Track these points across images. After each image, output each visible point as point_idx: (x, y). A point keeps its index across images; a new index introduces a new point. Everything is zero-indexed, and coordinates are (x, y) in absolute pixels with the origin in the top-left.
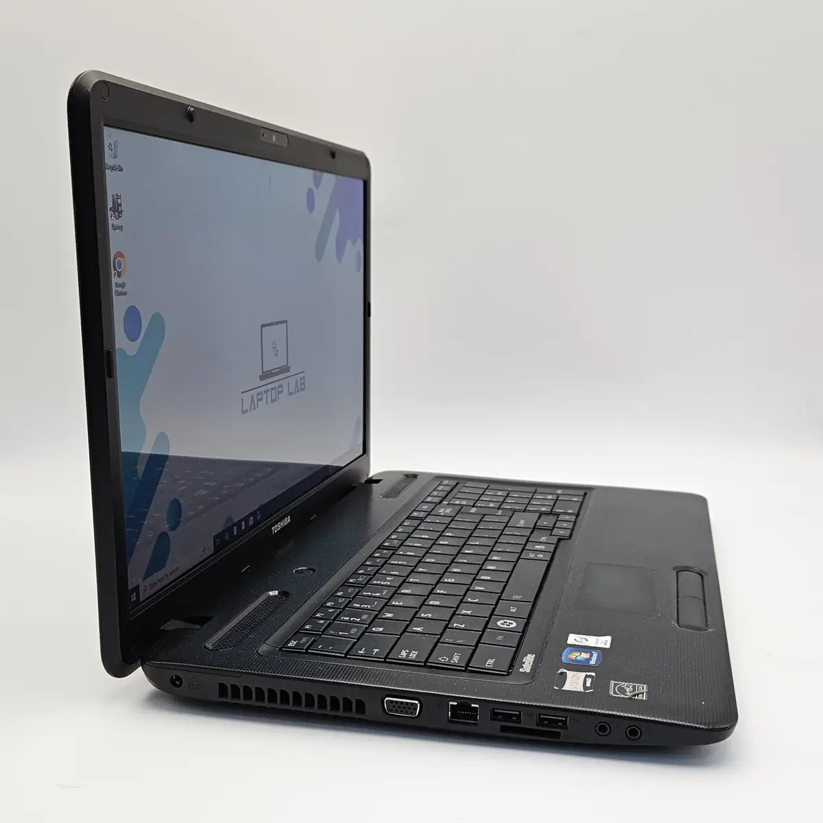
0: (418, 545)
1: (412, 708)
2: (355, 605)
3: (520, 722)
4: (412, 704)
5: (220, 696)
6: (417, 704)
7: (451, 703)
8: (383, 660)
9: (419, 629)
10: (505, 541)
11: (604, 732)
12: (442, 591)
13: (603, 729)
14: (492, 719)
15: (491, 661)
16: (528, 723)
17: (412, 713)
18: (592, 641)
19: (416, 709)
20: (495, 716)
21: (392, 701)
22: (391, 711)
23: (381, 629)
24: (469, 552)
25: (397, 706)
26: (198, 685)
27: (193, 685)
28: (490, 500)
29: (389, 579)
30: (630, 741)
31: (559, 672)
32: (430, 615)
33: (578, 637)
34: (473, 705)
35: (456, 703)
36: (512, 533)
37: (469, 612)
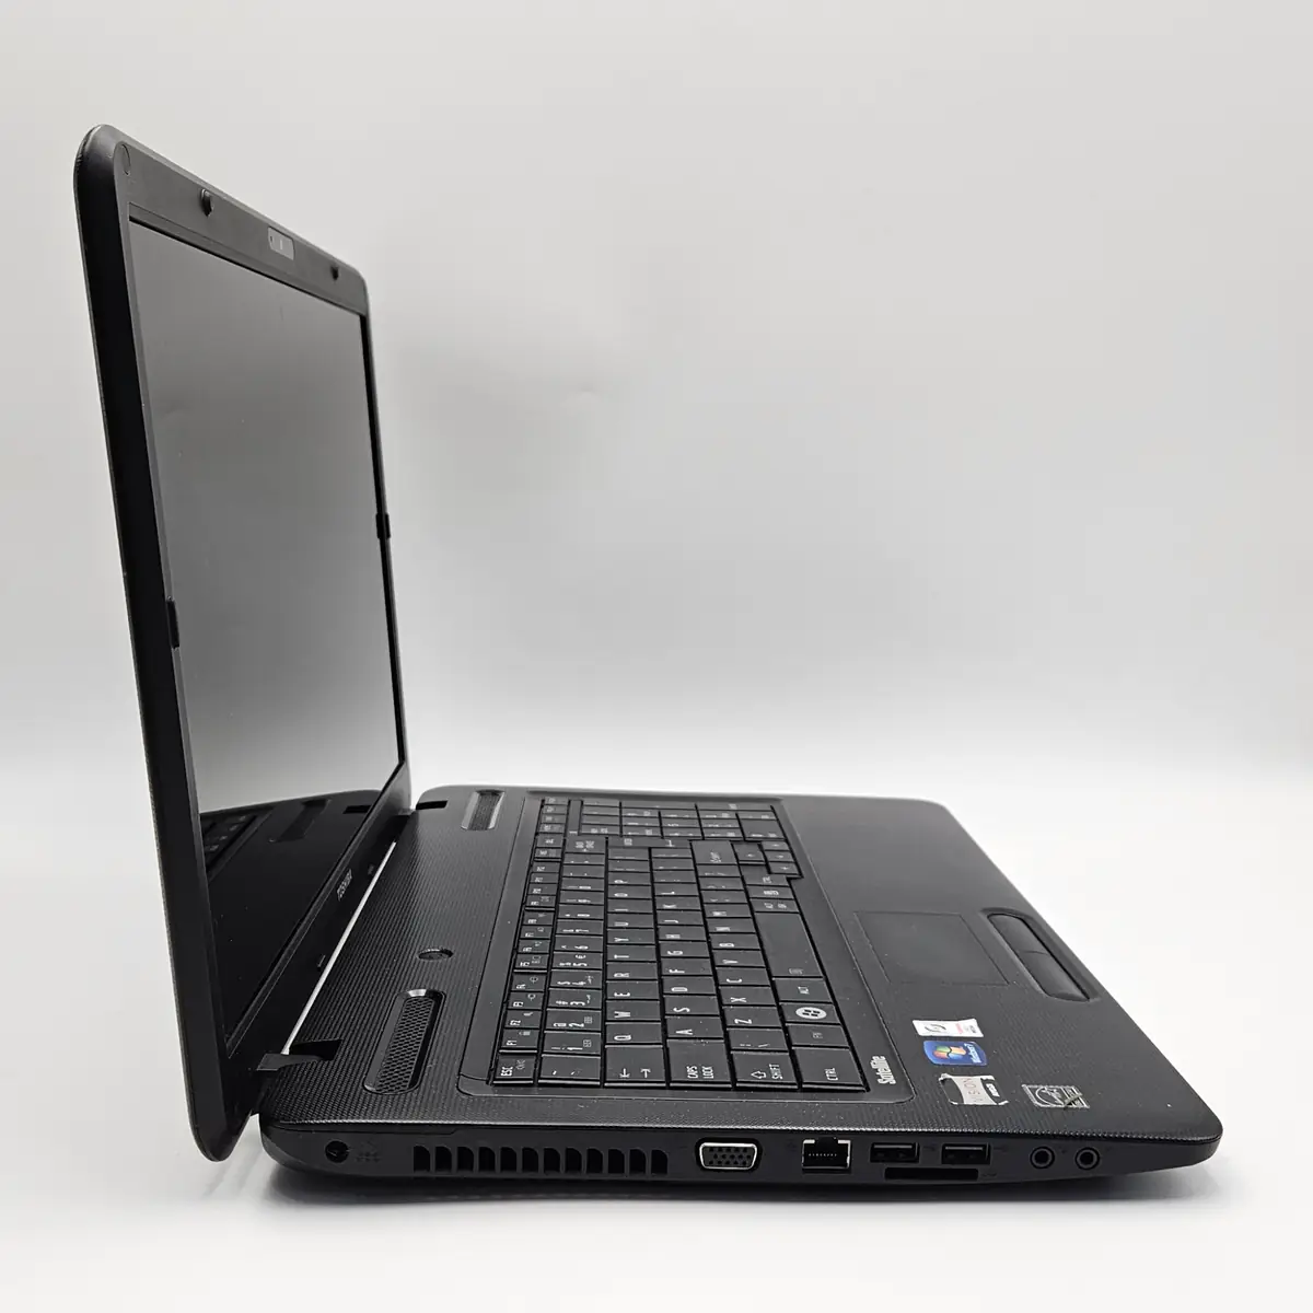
0: (585, 901)
1: (745, 1155)
2: (560, 1003)
3: (916, 1161)
4: (745, 1149)
5: (416, 1168)
6: (753, 1149)
7: (806, 1142)
8: (664, 1085)
9: (686, 1032)
10: (713, 887)
11: (1045, 1161)
12: (676, 971)
13: (1042, 1157)
14: (872, 1161)
15: (830, 1073)
16: (930, 1160)
17: (744, 1164)
18: (951, 1028)
19: (750, 1158)
20: (877, 1155)
21: (712, 1148)
22: (711, 1163)
23: (629, 1038)
24: (669, 907)
25: (719, 1155)
26: (375, 1155)
27: (368, 1155)
28: (641, 825)
29: (580, 957)
30: (1085, 1172)
31: (942, 1078)
32: (688, 1010)
33: (929, 1024)
34: (840, 1142)
35: (813, 1142)
36: (713, 874)
37: (743, 1000)
